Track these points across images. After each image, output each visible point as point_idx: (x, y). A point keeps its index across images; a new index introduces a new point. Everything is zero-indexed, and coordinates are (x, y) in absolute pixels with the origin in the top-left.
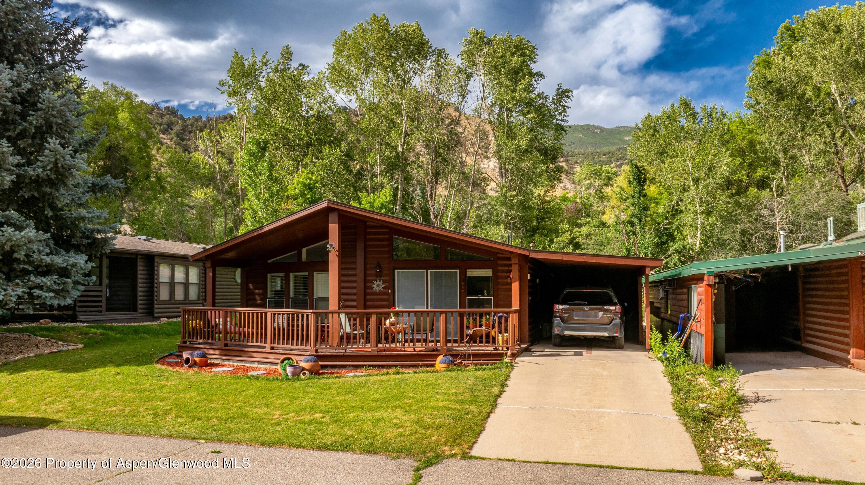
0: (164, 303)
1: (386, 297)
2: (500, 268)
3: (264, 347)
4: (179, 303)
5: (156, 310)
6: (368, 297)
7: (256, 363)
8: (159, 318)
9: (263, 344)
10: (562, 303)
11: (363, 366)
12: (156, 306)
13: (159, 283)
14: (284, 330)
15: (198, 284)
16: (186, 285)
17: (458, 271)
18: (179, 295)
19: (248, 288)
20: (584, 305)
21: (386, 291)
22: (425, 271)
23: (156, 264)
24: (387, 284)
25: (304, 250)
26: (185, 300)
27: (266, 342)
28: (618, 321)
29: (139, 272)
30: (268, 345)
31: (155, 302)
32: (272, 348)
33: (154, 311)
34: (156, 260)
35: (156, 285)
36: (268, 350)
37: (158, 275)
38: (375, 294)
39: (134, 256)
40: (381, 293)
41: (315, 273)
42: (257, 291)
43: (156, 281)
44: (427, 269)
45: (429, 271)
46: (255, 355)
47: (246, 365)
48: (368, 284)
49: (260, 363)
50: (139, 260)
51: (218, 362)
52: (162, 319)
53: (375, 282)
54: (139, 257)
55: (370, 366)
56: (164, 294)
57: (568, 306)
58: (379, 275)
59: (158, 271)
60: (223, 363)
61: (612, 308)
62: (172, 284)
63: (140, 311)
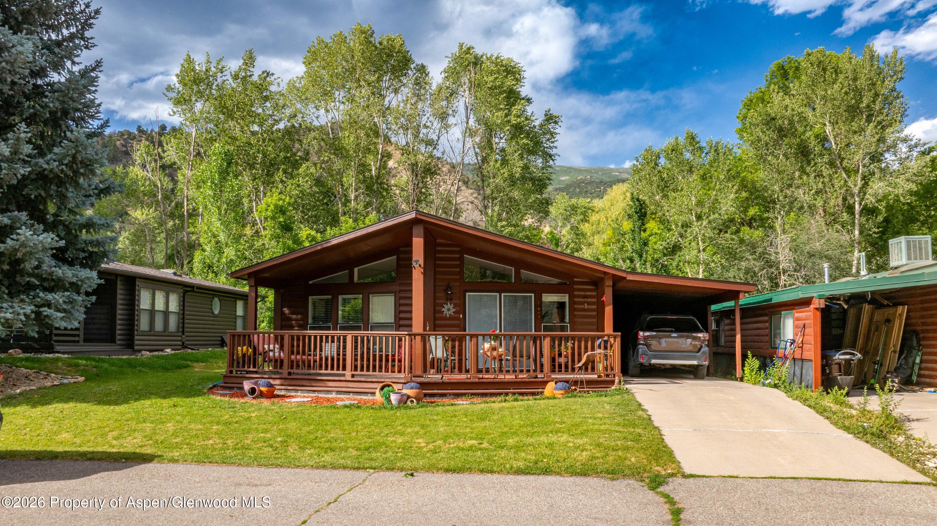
0: (144, 333)
1: (458, 322)
2: (576, 293)
3: (344, 375)
4: (158, 334)
5: (136, 342)
6: (437, 322)
7: (334, 393)
8: (140, 351)
9: (341, 372)
10: (644, 330)
11: (465, 394)
12: (136, 337)
13: (140, 310)
14: (333, 359)
15: (178, 313)
16: (166, 313)
17: (533, 295)
18: (159, 326)
19: (283, 313)
20: (672, 331)
21: (457, 315)
22: (498, 294)
23: (137, 288)
24: (458, 308)
25: (356, 270)
26: (164, 331)
27: (344, 368)
28: (705, 349)
29: (119, 297)
30: (348, 374)
31: (136, 332)
32: (353, 376)
33: (134, 343)
34: (137, 283)
35: (136, 312)
36: (350, 378)
37: (139, 301)
38: (445, 318)
39: (113, 278)
40: (451, 318)
41: (371, 296)
42: (294, 316)
43: (136, 307)
44: (500, 292)
45: (503, 294)
46: (331, 384)
47: (320, 395)
48: (437, 308)
49: (338, 392)
50: (119, 283)
51: (283, 393)
52: (143, 352)
53: (445, 306)
54: (119, 278)
55: (473, 394)
56: (144, 324)
57: (655, 333)
58: (449, 299)
59: (139, 296)
60: (289, 394)
61: (700, 335)
62: (152, 312)
63: (118, 342)
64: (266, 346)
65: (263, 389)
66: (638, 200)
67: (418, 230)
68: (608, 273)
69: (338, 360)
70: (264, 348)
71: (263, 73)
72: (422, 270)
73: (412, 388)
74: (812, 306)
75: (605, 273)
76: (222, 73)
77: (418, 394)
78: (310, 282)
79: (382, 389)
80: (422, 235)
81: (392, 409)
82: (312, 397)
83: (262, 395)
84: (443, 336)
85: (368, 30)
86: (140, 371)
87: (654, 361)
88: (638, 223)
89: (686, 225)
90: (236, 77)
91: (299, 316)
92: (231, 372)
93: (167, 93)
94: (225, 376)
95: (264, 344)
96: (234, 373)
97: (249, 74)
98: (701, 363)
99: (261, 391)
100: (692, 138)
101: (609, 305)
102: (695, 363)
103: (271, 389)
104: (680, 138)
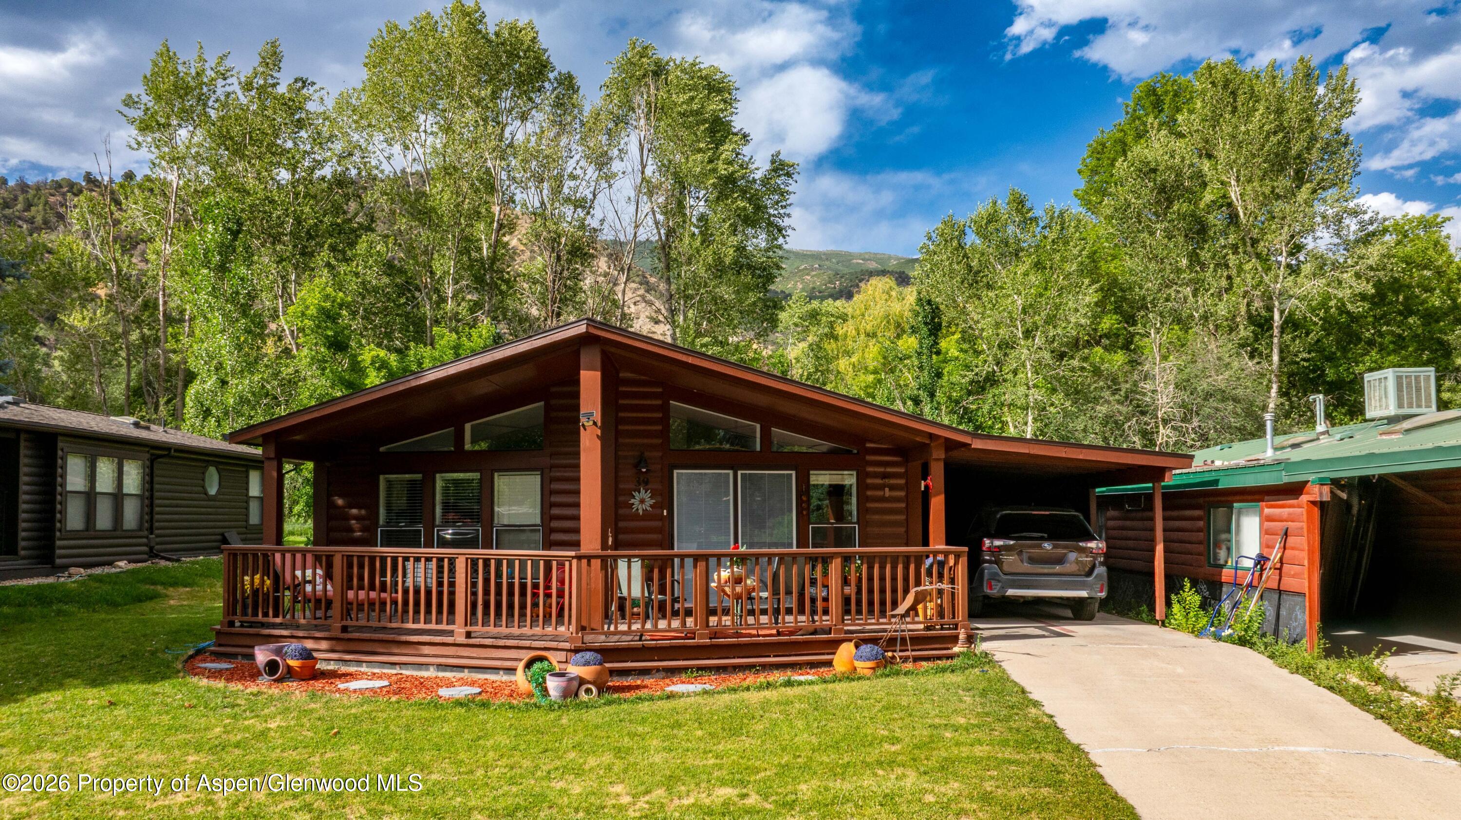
0: (75, 535)
1: (658, 524)
2: (870, 469)
3: (451, 633)
4: (103, 535)
5: (58, 552)
6: (621, 524)
7: (432, 668)
8: (65, 567)
9: (443, 627)
10: (992, 537)
11: (685, 669)
12: (59, 543)
13: (65, 494)
14: (429, 593)
15: (140, 497)
16: (118, 497)
17: (793, 473)
18: (104, 520)
19: (332, 505)
20: (1042, 539)
21: (658, 511)
22: (731, 472)
23: (60, 453)
24: (659, 499)
25: (468, 427)
26: (115, 529)
27: (452, 621)
28: (1101, 570)
29: (24, 469)
30: (459, 630)
31: (58, 534)
32: (468, 635)
33: (54, 552)
34: (60, 445)
35: (59, 497)
36: (462, 639)
37: (64, 476)
38: (636, 517)
39: (12, 436)
40: (647, 516)
41: (496, 474)
42: (354, 511)
43: (59, 489)
44: (735, 469)
45: (739, 472)
46: (426, 650)
47: (404, 672)
48: (621, 499)
49: (441, 667)
50: (23, 444)
51: (331, 667)
52: (73, 570)
53: (636, 494)
54: (23, 436)
55: (700, 668)
56: (74, 518)
57: (1012, 542)
58: (643, 482)
59: (64, 467)
60: (344, 669)
61: (1092, 545)
62: (90, 496)
63: (23, 553)
64: (298, 573)
65: (293, 663)
66: (929, 302)
67: (590, 357)
68: (938, 437)
69: (440, 594)
70: (294, 577)
71: (296, 81)
72: (599, 432)
73: (587, 663)
74: (1304, 498)
75: (931, 436)
76: (225, 79)
77: (599, 674)
78: (382, 449)
79: (529, 665)
80: (598, 364)
81: (551, 708)
82: (389, 677)
83: (290, 674)
84: (643, 558)
85: (476, 12)
86: (59, 613)
87: (1011, 592)
88: (927, 342)
89: (1007, 346)
90: (247, 86)
91: (363, 512)
92: (231, 624)
93: (126, 110)
94: (219, 633)
95: (294, 569)
96: (237, 624)
97: (270, 81)
98: (1093, 595)
99: (289, 667)
100: (1019, 203)
101: (937, 494)
102: (1084, 594)
103: (310, 662)
104: (999, 202)
